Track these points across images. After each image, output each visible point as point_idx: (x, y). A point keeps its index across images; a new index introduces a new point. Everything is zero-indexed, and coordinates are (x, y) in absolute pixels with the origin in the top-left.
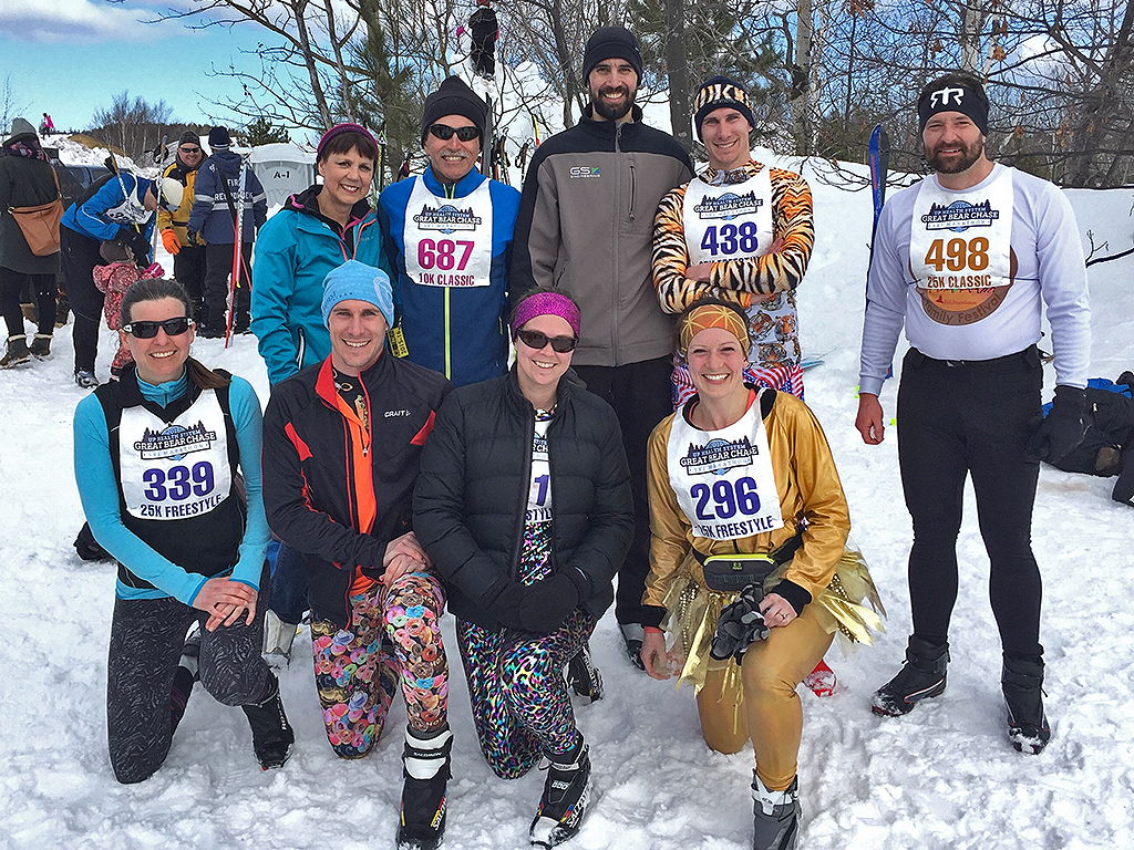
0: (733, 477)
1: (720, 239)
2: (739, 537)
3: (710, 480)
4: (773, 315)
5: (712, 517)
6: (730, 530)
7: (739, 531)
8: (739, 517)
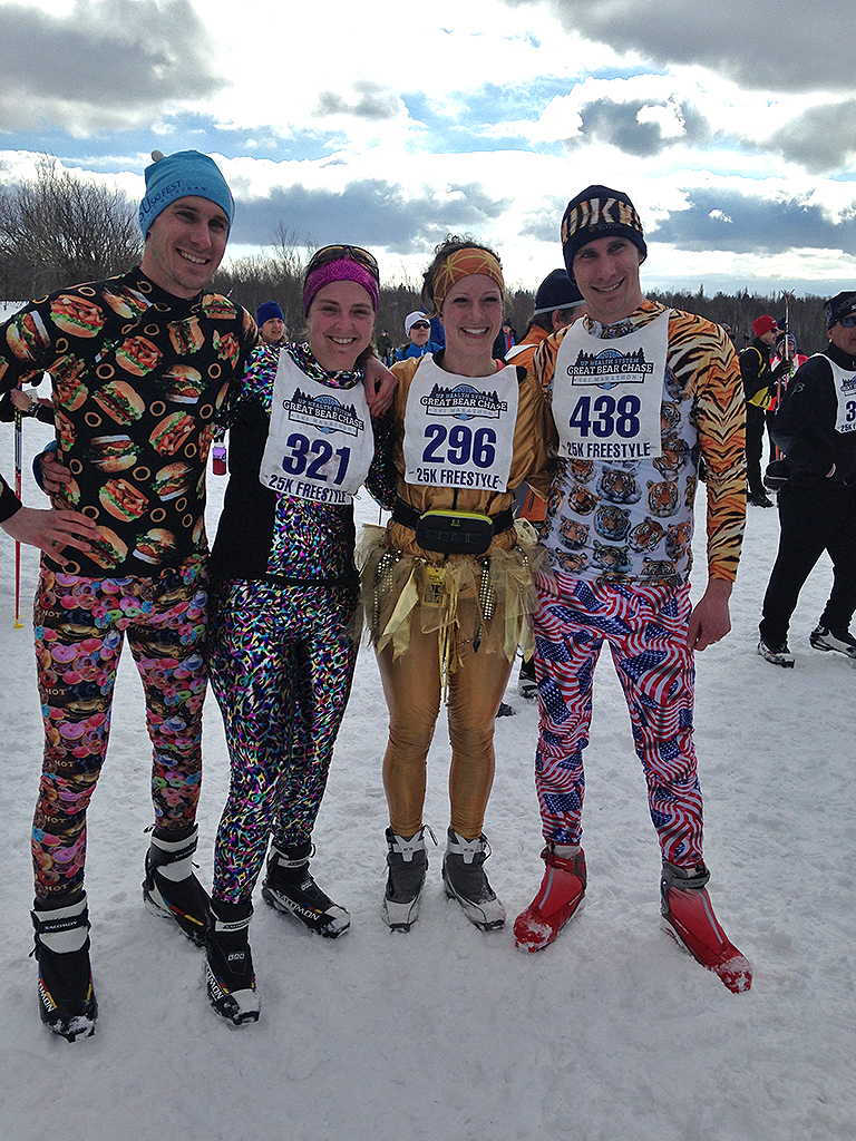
0: (474, 426)
1: (594, 416)
2: (462, 486)
3: (449, 424)
4: (664, 523)
5: (442, 460)
6: (456, 477)
7: (465, 481)
8: (470, 466)
